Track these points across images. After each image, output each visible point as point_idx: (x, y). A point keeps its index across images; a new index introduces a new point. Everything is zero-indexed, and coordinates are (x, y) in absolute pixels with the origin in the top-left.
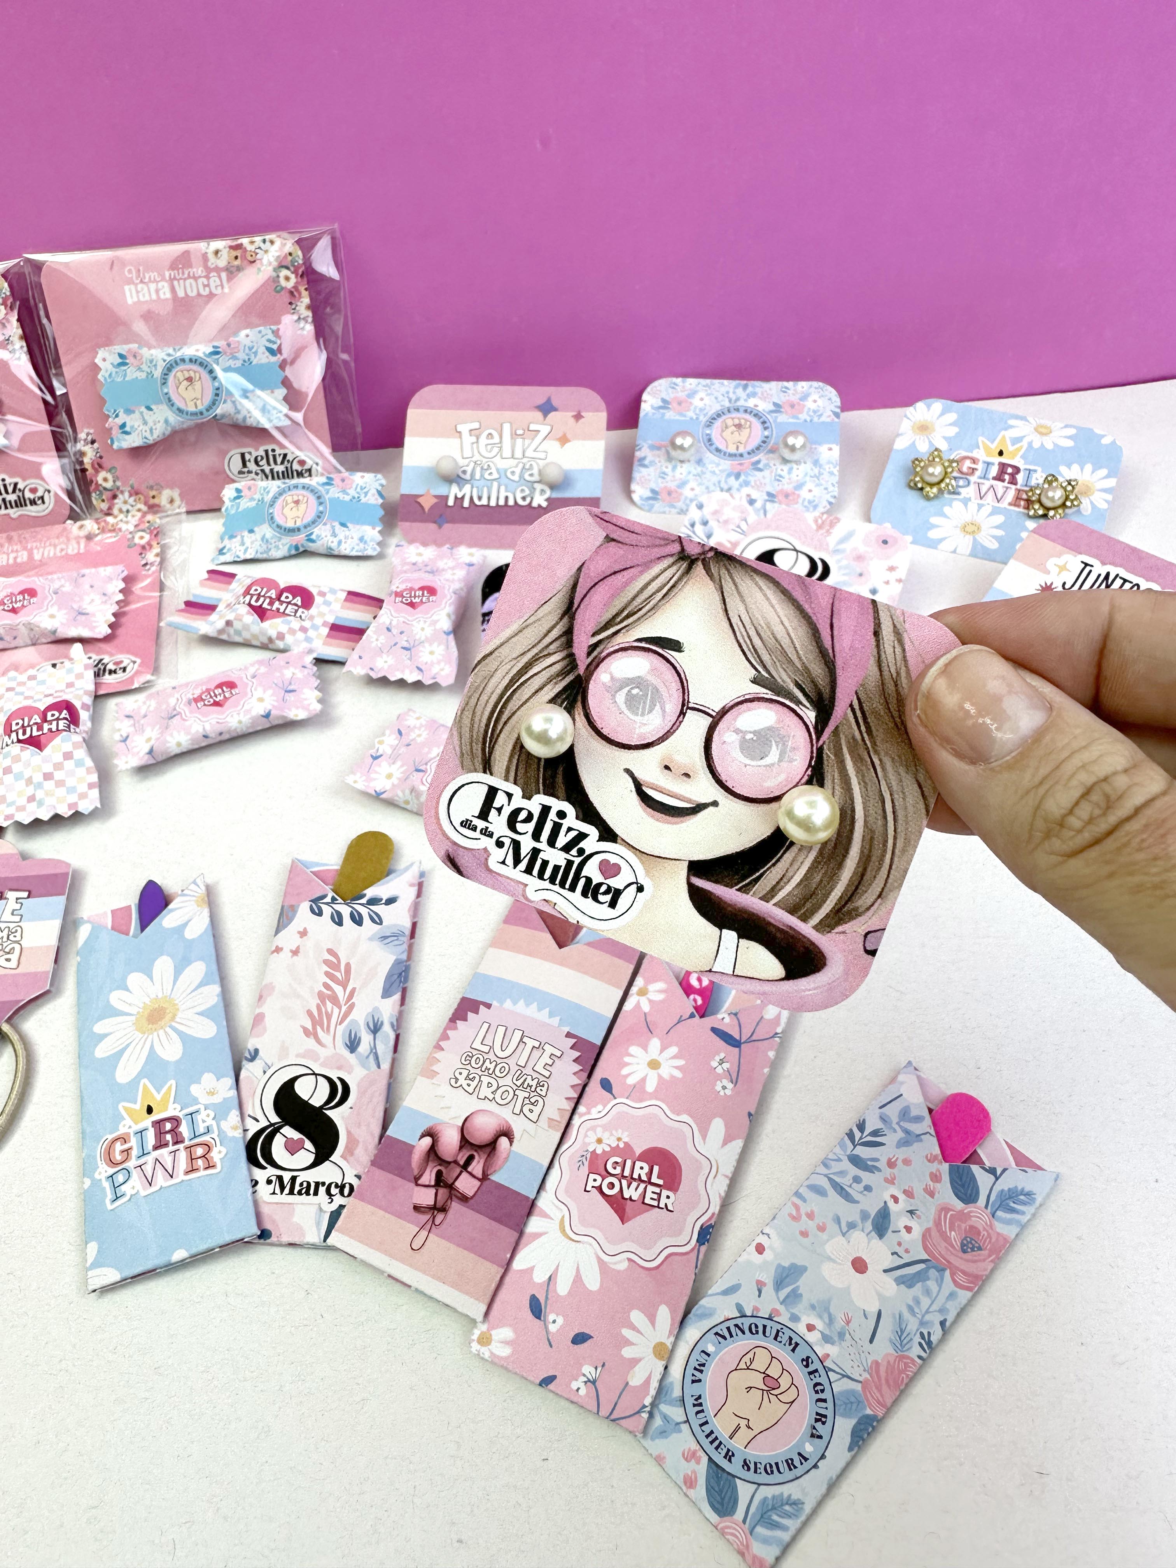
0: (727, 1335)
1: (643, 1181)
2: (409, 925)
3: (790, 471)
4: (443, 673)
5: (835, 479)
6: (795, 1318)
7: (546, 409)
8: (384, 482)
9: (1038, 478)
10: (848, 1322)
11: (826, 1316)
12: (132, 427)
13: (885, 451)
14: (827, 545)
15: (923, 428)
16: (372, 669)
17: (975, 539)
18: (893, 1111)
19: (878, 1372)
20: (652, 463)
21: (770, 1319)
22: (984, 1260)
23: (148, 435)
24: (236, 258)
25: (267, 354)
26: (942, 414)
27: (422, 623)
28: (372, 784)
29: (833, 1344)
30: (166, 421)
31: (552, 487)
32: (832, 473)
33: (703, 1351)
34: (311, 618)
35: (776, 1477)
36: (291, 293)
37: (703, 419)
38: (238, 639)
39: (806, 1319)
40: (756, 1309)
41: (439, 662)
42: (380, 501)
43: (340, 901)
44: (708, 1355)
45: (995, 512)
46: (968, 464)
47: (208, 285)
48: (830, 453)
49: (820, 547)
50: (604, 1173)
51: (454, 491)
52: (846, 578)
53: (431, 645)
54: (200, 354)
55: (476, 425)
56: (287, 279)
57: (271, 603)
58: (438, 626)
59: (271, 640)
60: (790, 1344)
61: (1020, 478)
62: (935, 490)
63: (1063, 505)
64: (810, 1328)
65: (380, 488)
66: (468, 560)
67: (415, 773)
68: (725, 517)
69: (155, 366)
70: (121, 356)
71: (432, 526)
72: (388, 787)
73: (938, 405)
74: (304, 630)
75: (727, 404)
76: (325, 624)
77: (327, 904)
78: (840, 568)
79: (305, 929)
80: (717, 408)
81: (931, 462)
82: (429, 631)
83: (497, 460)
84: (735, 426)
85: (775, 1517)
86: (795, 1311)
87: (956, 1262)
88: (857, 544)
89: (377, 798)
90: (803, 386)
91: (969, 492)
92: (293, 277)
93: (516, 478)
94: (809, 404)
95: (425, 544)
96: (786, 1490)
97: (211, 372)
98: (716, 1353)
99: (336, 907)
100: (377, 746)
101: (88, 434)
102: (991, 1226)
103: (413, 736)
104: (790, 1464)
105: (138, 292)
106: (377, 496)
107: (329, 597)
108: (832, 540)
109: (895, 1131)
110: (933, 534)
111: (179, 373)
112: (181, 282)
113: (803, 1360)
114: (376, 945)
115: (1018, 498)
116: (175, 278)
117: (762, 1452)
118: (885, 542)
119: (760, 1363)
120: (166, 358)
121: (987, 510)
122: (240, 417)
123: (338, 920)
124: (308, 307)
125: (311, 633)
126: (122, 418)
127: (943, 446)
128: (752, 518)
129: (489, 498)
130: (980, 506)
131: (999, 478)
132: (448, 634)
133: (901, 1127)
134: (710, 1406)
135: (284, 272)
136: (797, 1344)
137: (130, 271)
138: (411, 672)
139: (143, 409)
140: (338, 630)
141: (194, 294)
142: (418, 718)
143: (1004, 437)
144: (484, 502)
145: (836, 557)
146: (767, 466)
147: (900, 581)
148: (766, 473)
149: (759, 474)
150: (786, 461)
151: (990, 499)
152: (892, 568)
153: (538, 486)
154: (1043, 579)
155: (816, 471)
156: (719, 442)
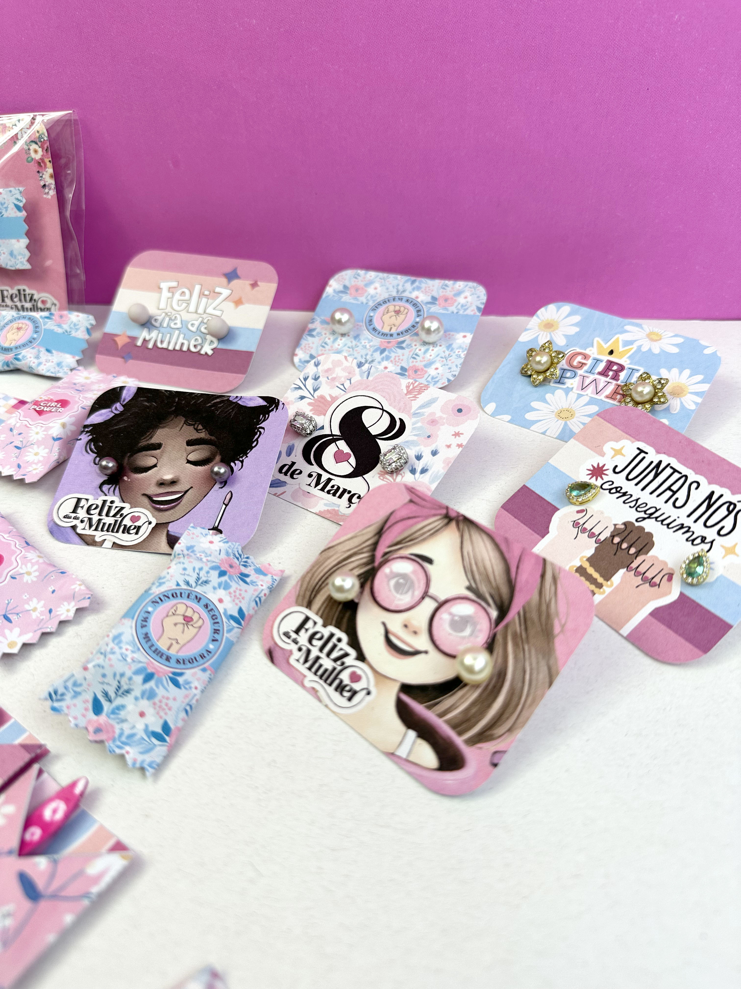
3: (426, 351)
5: (461, 361)
7: (231, 276)
14: (411, 407)
15: (549, 326)
17: (566, 424)
20: (319, 334)
25: (15, 209)
26: (569, 315)
27: (39, 427)
31: (221, 339)
36: (39, 164)
37: (371, 304)
41: (38, 463)
42: (87, 337)
45: (592, 402)
46: (579, 359)
48: (463, 340)
49: (405, 409)
51: (144, 334)
52: (415, 438)
55: (174, 284)
58: (51, 432)
61: (623, 375)
62: (541, 377)
63: (651, 401)
68: (333, 376)
71: (121, 360)
73: (567, 308)
78: (414, 429)
81: (542, 352)
82: (41, 436)
83: (184, 313)
84: (395, 311)
88: (436, 409)
90: (460, 285)
91: (573, 383)
92: (40, 151)
93: (194, 329)
94: (461, 300)
106: (86, 333)
108: (415, 405)
110: (530, 416)
115: (615, 392)
118: (460, 411)
121: (585, 399)
124: (51, 176)
127: (561, 341)
129: (169, 343)
130: (580, 396)
131: (604, 373)
143: (618, 339)
144: (165, 345)
145: (414, 420)
146: (409, 346)
147: (459, 446)
148: (406, 351)
149: (400, 351)
150: (425, 343)
151: (590, 391)
152: (457, 434)
153: (209, 337)
154: (596, 460)
155: (447, 353)
156: (377, 324)
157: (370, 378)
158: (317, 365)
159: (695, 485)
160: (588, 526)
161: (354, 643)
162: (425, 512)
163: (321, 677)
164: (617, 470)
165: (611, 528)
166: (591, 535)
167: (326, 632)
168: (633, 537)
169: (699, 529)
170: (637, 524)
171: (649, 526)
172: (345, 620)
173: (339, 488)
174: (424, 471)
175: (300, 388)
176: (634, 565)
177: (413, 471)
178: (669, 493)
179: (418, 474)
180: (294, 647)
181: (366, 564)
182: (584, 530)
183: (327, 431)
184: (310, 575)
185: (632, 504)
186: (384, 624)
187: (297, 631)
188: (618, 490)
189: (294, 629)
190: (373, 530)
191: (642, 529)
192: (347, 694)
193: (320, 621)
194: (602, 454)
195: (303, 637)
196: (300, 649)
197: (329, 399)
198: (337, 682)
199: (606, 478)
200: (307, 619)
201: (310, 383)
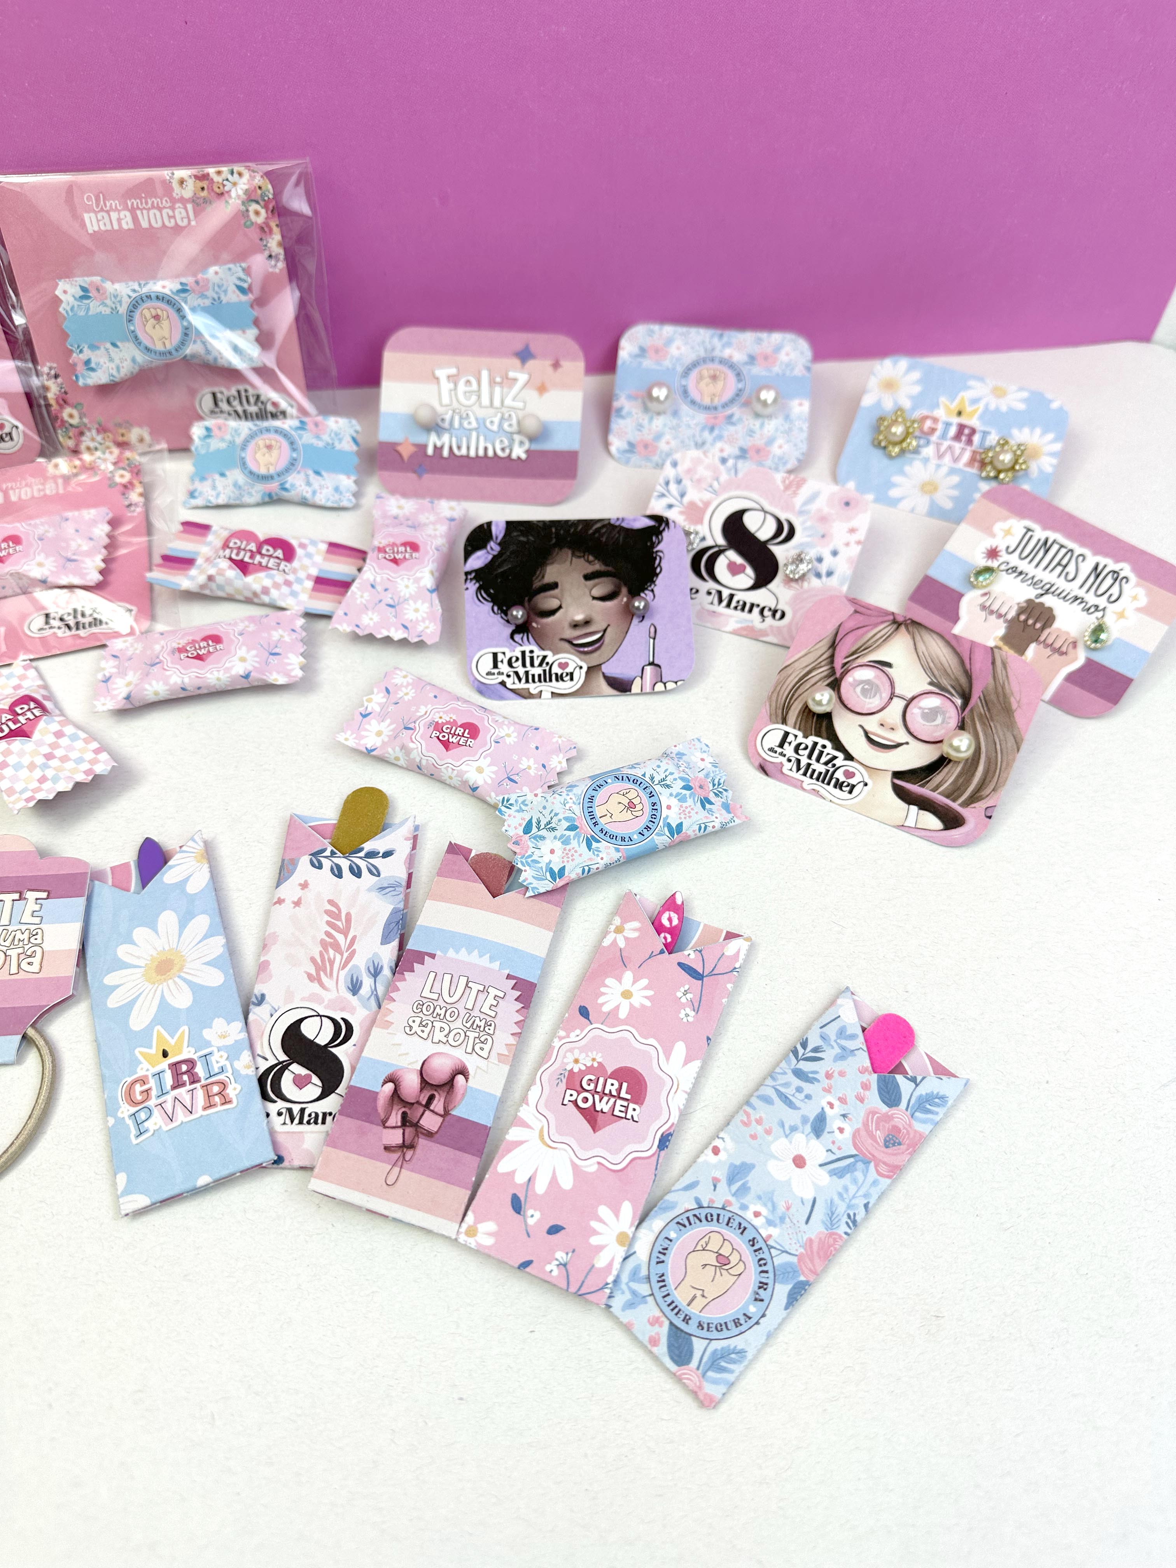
0: (687, 1223)
1: (614, 1096)
2: (405, 876)
3: (762, 425)
4: (428, 631)
5: (805, 435)
6: (744, 1207)
7: (524, 356)
8: (358, 428)
9: (993, 439)
10: (788, 1208)
11: (770, 1205)
12: (98, 364)
13: (852, 406)
14: (794, 505)
15: (889, 385)
16: (357, 626)
17: (932, 499)
18: (831, 1031)
19: (811, 1247)
20: (629, 414)
21: (723, 1208)
22: (903, 1153)
23: (115, 373)
24: (203, 189)
25: (238, 292)
26: (908, 371)
27: (406, 580)
28: (363, 742)
29: (775, 1226)
30: (134, 360)
31: (531, 438)
32: (801, 429)
33: (666, 1238)
34: (295, 571)
35: (726, 1334)
36: (262, 229)
37: (679, 369)
38: (220, 594)
39: (753, 1208)
40: (711, 1201)
41: (423, 620)
42: (355, 448)
43: (339, 854)
44: (671, 1241)
45: (952, 471)
46: (929, 423)
47: (174, 217)
48: (800, 408)
49: (788, 507)
50: (580, 1089)
51: (433, 440)
52: (808, 539)
53: (415, 602)
54: (167, 291)
55: (453, 371)
56: (257, 213)
57: (252, 557)
58: (422, 583)
59: (255, 594)
60: (740, 1228)
61: (976, 438)
62: (897, 449)
63: (1013, 469)
64: (757, 1214)
65: (355, 435)
66: (448, 514)
67: (404, 731)
68: (697, 477)
69: (120, 302)
70: (83, 289)
71: (412, 476)
72: (378, 744)
73: (903, 362)
74: (288, 583)
75: (702, 354)
76: (309, 577)
77: (326, 857)
78: (805, 529)
79: (306, 881)
80: (690, 357)
81: (895, 422)
82: (413, 589)
83: (476, 408)
84: (710, 377)
85: (723, 1364)
86: (744, 1201)
87: (880, 1155)
88: (821, 505)
89: (369, 754)
90: (776, 337)
91: (929, 451)
92: (263, 212)
93: (495, 428)
94: (782, 357)
95: (405, 495)
96: (732, 1342)
97: (179, 310)
98: (678, 1239)
99: (336, 860)
100: (366, 704)
101: (51, 369)
102: (910, 1125)
103: (400, 694)
104: (737, 1323)
105: (98, 221)
106: (352, 443)
107: (311, 549)
108: (798, 501)
109: (833, 1047)
110: (894, 493)
111: (146, 310)
112: (145, 212)
113: (750, 1241)
114: (374, 895)
115: (973, 459)
116: (138, 208)
117: (714, 1315)
118: (847, 504)
119: (714, 1246)
120: (131, 294)
121: (944, 470)
122: (210, 358)
123: (337, 872)
124: (280, 244)
125: (296, 587)
126: (87, 354)
127: (907, 404)
128: (724, 477)
129: (468, 448)
130: (938, 466)
131: (958, 437)
132: (431, 591)
133: (838, 1044)
134: (670, 1280)
135: (254, 207)
136: (745, 1229)
137: (89, 198)
138: (397, 630)
139: (108, 345)
140: (322, 583)
141: (160, 224)
142: (405, 677)
143: (963, 397)
144: (463, 452)
145: (801, 519)
146: (740, 420)
147: (859, 543)
148: (739, 427)
149: (732, 429)
150: (757, 415)
151: (947, 459)
152: (852, 531)
153: (517, 438)
154: (989, 543)
155: (787, 426)
156: (694, 394)
157: (740, 475)
158: (675, 464)
159: (1081, 558)
160: (995, 607)
161: (839, 746)
162: (874, 620)
163: (818, 779)
164: (1011, 550)
165: (1015, 608)
166: (1000, 616)
167: (810, 741)
168: (1036, 613)
169: (1091, 599)
170: (1037, 601)
171: (1049, 601)
172: (824, 729)
173: (745, 604)
174: (830, 574)
175: (663, 495)
176: (1042, 638)
177: (818, 575)
178: (1059, 569)
179: (824, 578)
180: (784, 760)
181: (828, 676)
182: (992, 612)
183: (709, 542)
184: (775, 695)
185: (1030, 582)
186: (861, 726)
187: (781, 745)
188: (1014, 569)
189: (777, 744)
190: (824, 645)
191: (1042, 604)
192: (848, 789)
193: (800, 734)
194: (993, 535)
195: (789, 750)
196: (789, 760)
197: (700, 505)
198: (833, 781)
199: (1001, 560)
200: (786, 734)
201: (673, 487)
